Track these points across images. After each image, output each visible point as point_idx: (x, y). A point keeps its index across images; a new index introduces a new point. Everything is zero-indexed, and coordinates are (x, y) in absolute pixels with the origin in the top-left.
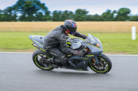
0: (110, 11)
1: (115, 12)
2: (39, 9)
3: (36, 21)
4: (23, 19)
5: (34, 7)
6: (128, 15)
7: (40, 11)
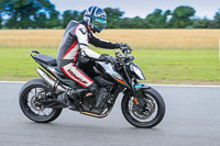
0: (160, 11)
1: (168, 12)
2: (39, 8)
3: (34, 28)
4: (12, 25)
5: (31, 4)
6: (191, 18)
7: (42, 11)
